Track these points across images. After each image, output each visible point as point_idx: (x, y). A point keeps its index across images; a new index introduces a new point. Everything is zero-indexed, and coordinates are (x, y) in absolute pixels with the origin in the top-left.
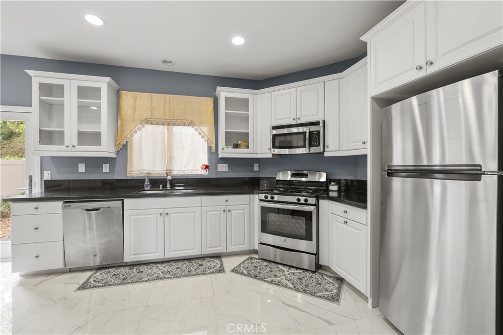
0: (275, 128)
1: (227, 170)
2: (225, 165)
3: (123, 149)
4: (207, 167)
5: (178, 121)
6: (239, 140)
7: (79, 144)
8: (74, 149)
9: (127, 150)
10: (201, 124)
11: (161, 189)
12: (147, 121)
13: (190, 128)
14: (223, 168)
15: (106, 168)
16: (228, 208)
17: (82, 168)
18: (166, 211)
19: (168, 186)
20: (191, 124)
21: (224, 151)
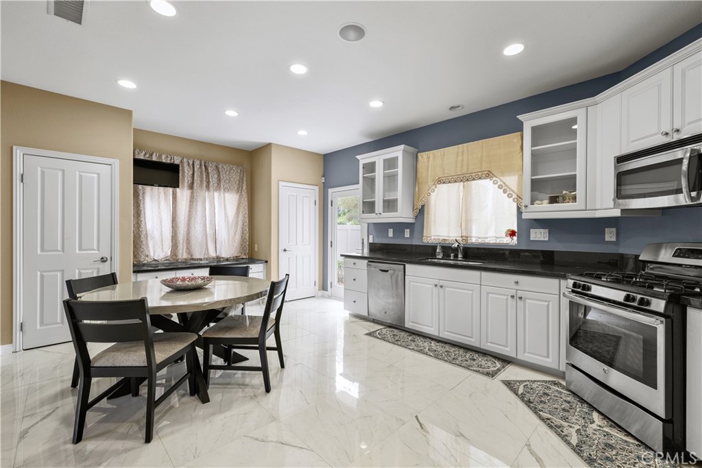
0: (621, 160)
1: (547, 239)
2: (542, 230)
3: (421, 213)
4: (512, 234)
5: (473, 174)
6: (561, 189)
7: (384, 212)
8: (381, 216)
9: (423, 214)
10: (503, 173)
11: (452, 258)
12: (441, 181)
13: (487, 181)
14: (539, 236)
15: (407, 233)
16: (520, 294)
17: (391, 234)
18: (442, 283)
19: (460, 256)
20: (489, 175)
21: (528, 210)
